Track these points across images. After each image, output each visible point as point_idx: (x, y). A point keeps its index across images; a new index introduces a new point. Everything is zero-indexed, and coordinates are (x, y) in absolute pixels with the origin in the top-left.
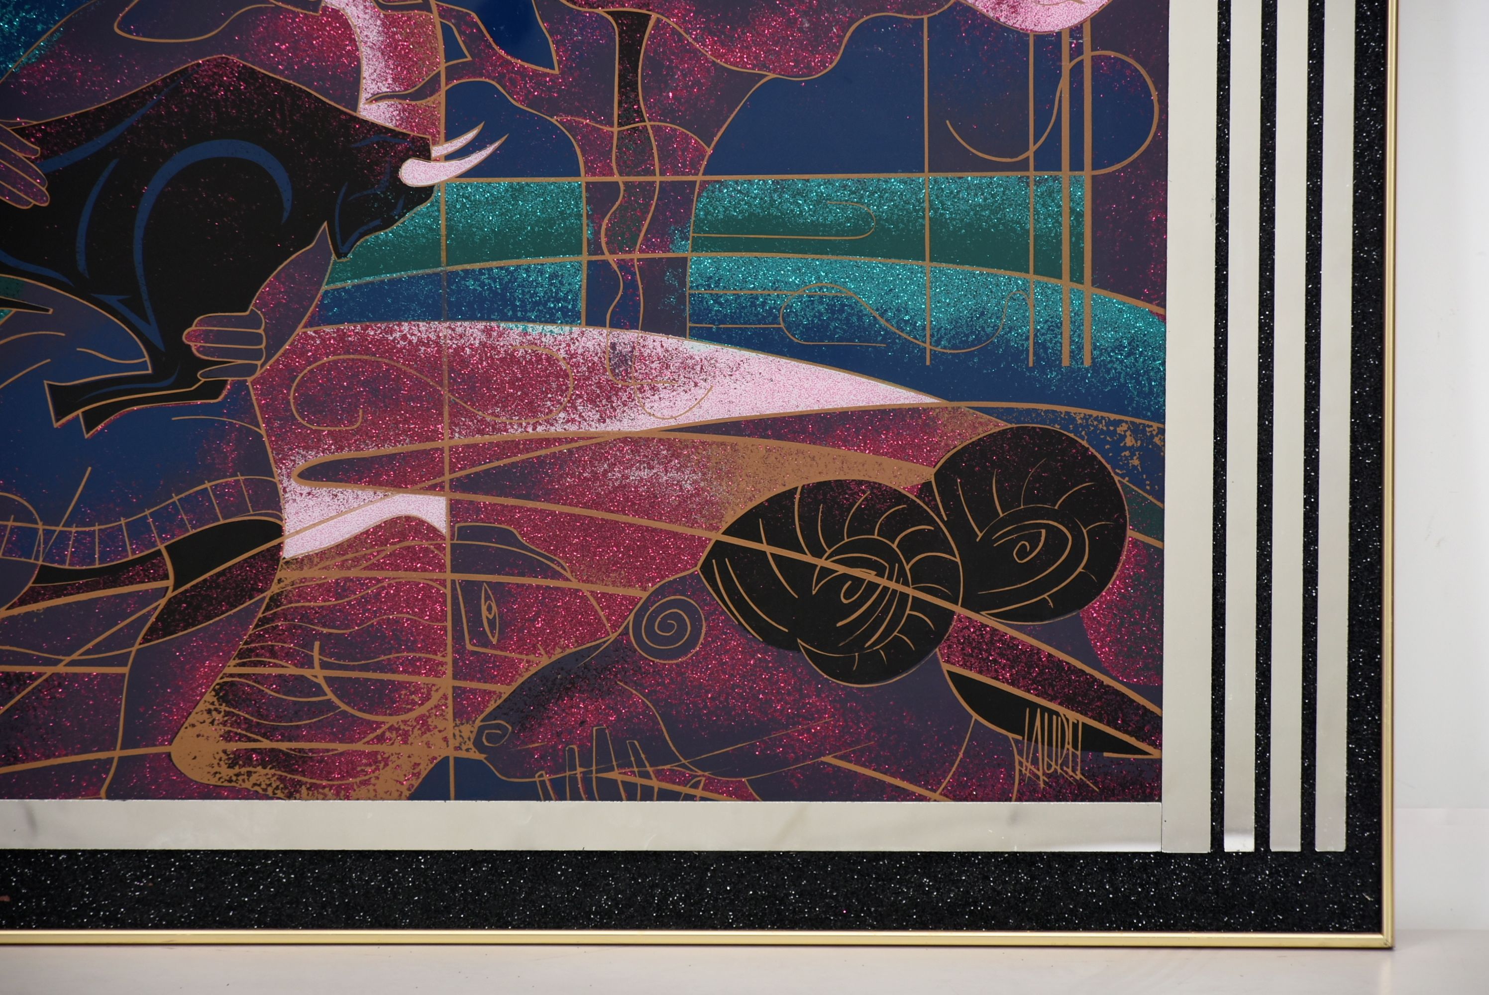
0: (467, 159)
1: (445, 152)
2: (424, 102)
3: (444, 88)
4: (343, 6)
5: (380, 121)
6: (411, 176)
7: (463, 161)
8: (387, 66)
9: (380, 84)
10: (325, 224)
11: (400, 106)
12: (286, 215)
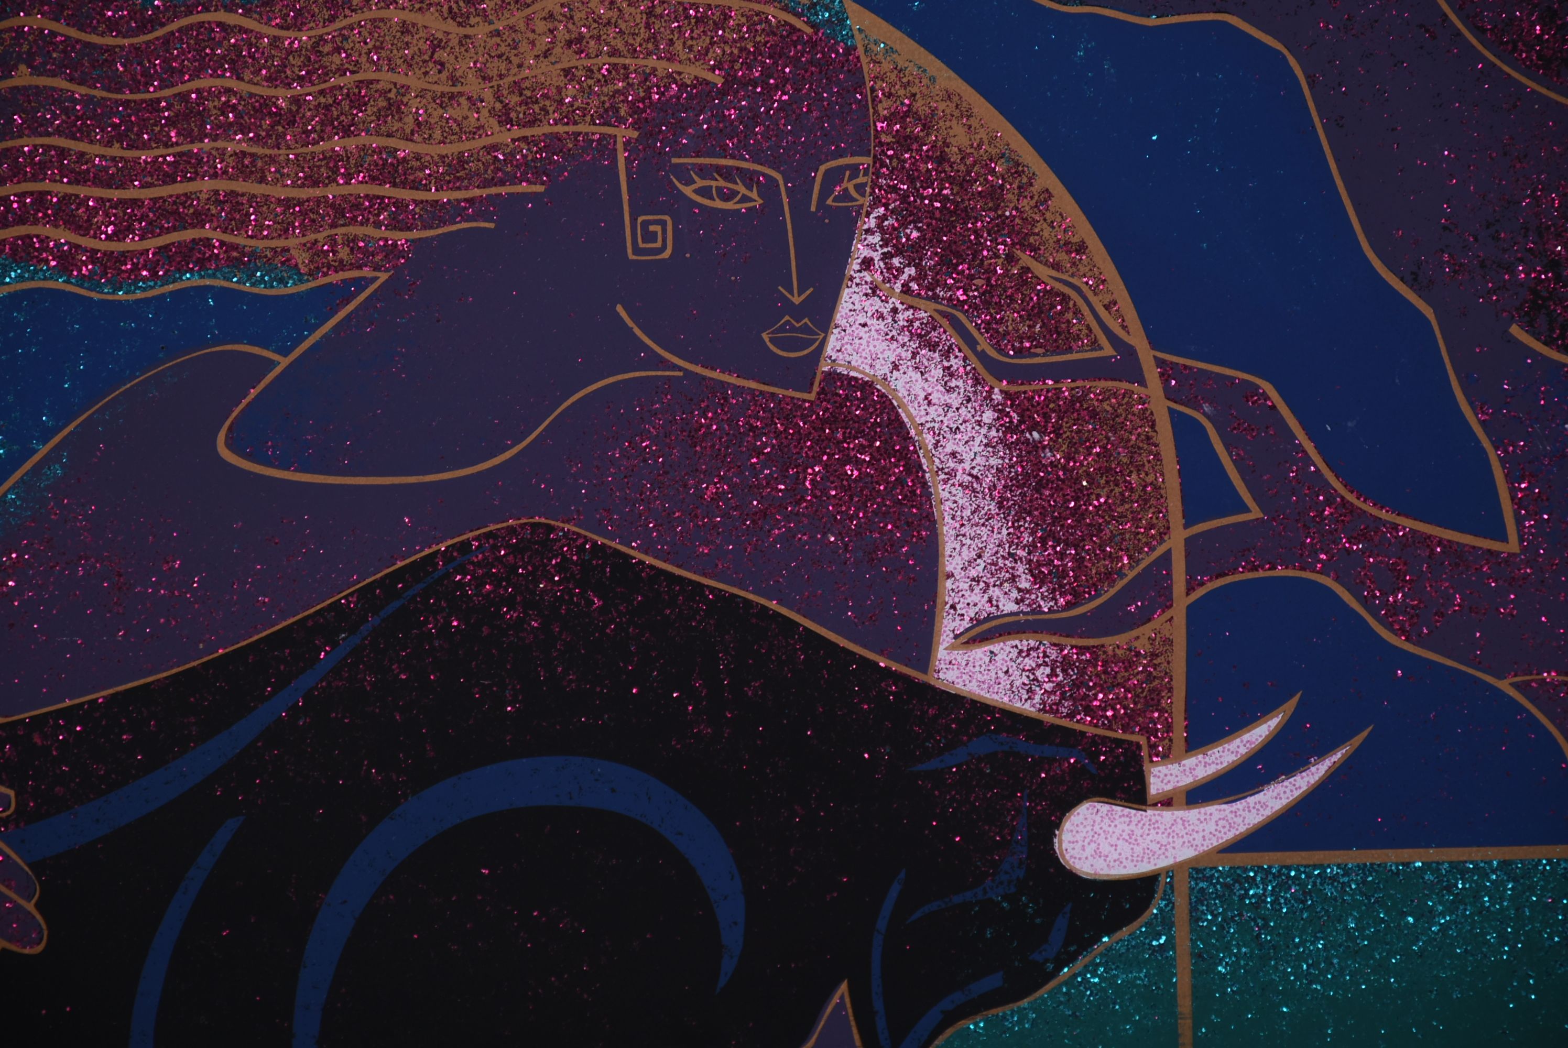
0: (1251, 800)
1: (1186, 780)
2: (1121, 639)
3: (1181, 601)
4: (882, 369)
5: (999, 697)
6: (1090, 850)
7: (1239, 805)
8: (1014, 539)
9: (995, 592)
10: (844, 987)
11: (1053, 654)
12: (728, 966)
